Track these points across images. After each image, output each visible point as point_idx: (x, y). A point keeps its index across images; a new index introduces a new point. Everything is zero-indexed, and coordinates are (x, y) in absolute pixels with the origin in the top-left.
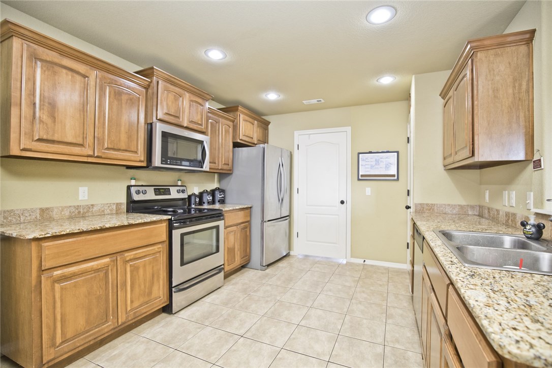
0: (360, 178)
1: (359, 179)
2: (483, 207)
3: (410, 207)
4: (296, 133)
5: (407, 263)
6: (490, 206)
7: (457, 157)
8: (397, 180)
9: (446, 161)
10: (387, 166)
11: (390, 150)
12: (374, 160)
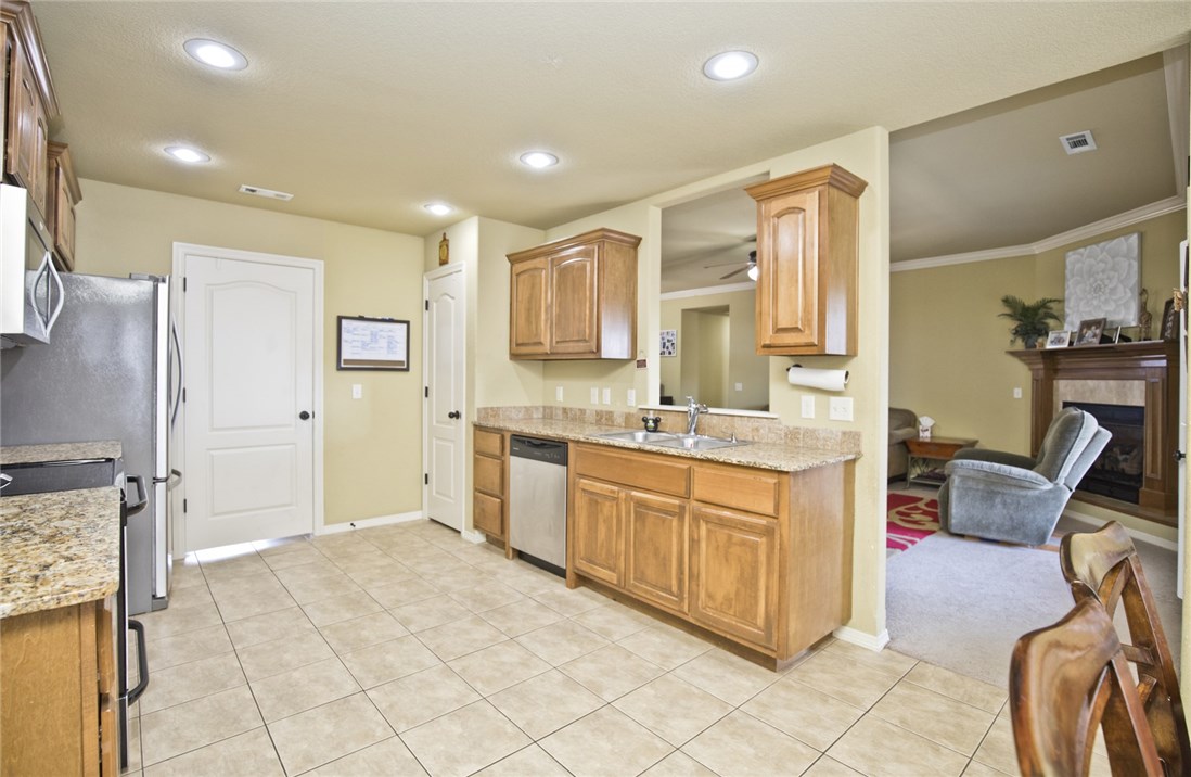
0: (343, 366)
1: (340, 369)
2: (551, 408)
3: (456, 415)
4: (179, 248)
5: (421, 509)
6: (568, 405)
7: (562, 348)
8: (407, 370)
9: (524, 350)
10: (391, 346)
11: (396, 318)
12: (368, 333)
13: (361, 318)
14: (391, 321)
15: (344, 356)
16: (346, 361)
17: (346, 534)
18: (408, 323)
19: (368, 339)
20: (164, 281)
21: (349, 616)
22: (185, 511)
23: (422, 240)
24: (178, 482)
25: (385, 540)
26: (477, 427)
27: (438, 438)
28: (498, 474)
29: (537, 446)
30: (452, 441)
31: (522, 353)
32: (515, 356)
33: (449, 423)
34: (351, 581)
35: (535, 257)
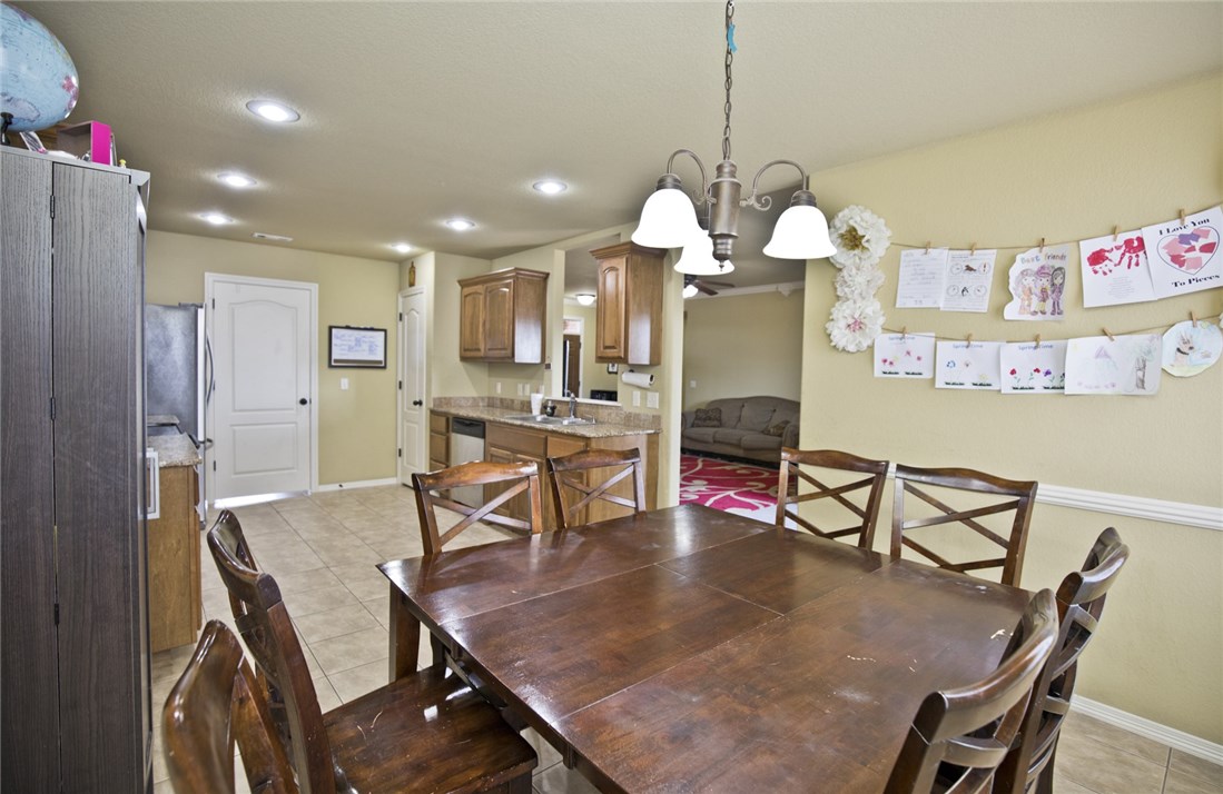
0: (333, 363)
1: (330, 366)
2: (493, 398)
3: (420, 403)
4: (209, 277)
5: (396, 476)
6: (504, 397)
7: (491, 353)
8: (385, 367)
9: (469, 354)
10: (371, 350)
11: (376, 327)
12: (353, 338)
13: (348, 327)
14: (372, 329)
15: (334, 357)
16: (336, 361)
17: (335, 492)
18: (385, 331)
19: (353, 344)
20: (201, 307)
21: (326, 535)
22: (215, 469)
23: (397, 265)
24: (210, 447)
25: (364, 497)
26: (433, 412)
27: (408, 421)
28: (444, 445)
29: (467, 425)
30: (416, 423)
31: (468, 356)
32: (464, 359)
33: (414, 410)
34: (333, 518)
35: (476, 284)
